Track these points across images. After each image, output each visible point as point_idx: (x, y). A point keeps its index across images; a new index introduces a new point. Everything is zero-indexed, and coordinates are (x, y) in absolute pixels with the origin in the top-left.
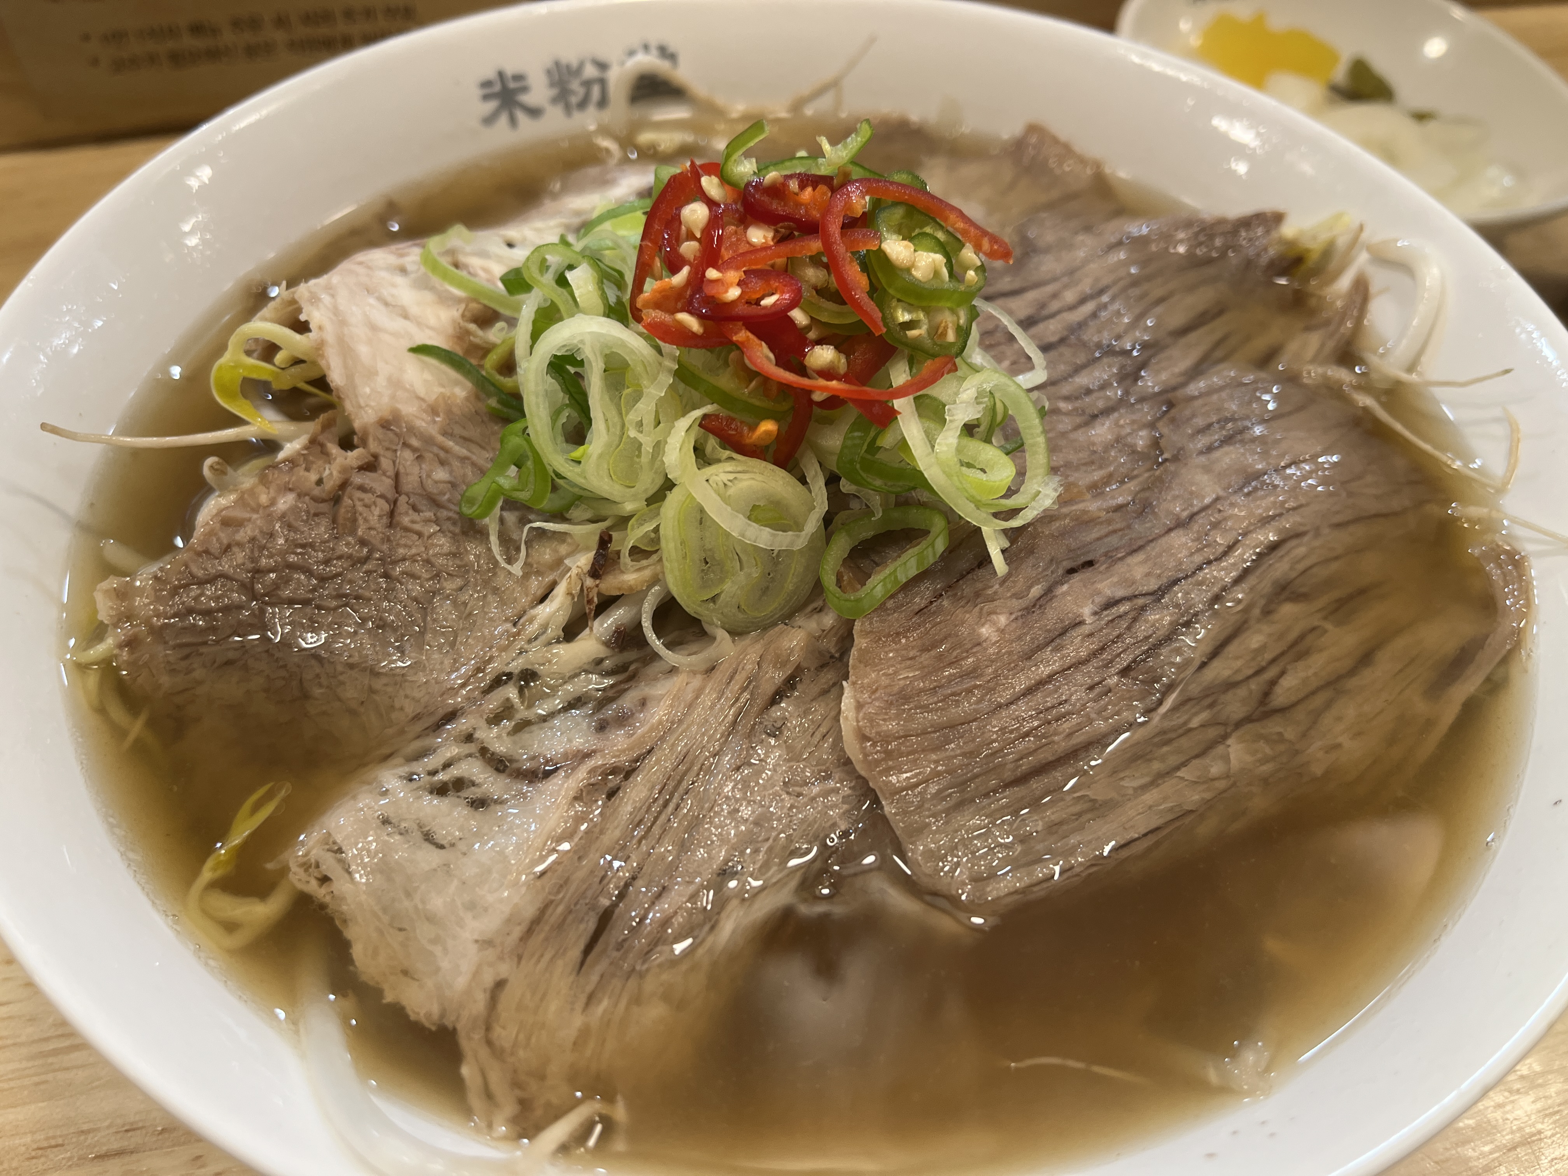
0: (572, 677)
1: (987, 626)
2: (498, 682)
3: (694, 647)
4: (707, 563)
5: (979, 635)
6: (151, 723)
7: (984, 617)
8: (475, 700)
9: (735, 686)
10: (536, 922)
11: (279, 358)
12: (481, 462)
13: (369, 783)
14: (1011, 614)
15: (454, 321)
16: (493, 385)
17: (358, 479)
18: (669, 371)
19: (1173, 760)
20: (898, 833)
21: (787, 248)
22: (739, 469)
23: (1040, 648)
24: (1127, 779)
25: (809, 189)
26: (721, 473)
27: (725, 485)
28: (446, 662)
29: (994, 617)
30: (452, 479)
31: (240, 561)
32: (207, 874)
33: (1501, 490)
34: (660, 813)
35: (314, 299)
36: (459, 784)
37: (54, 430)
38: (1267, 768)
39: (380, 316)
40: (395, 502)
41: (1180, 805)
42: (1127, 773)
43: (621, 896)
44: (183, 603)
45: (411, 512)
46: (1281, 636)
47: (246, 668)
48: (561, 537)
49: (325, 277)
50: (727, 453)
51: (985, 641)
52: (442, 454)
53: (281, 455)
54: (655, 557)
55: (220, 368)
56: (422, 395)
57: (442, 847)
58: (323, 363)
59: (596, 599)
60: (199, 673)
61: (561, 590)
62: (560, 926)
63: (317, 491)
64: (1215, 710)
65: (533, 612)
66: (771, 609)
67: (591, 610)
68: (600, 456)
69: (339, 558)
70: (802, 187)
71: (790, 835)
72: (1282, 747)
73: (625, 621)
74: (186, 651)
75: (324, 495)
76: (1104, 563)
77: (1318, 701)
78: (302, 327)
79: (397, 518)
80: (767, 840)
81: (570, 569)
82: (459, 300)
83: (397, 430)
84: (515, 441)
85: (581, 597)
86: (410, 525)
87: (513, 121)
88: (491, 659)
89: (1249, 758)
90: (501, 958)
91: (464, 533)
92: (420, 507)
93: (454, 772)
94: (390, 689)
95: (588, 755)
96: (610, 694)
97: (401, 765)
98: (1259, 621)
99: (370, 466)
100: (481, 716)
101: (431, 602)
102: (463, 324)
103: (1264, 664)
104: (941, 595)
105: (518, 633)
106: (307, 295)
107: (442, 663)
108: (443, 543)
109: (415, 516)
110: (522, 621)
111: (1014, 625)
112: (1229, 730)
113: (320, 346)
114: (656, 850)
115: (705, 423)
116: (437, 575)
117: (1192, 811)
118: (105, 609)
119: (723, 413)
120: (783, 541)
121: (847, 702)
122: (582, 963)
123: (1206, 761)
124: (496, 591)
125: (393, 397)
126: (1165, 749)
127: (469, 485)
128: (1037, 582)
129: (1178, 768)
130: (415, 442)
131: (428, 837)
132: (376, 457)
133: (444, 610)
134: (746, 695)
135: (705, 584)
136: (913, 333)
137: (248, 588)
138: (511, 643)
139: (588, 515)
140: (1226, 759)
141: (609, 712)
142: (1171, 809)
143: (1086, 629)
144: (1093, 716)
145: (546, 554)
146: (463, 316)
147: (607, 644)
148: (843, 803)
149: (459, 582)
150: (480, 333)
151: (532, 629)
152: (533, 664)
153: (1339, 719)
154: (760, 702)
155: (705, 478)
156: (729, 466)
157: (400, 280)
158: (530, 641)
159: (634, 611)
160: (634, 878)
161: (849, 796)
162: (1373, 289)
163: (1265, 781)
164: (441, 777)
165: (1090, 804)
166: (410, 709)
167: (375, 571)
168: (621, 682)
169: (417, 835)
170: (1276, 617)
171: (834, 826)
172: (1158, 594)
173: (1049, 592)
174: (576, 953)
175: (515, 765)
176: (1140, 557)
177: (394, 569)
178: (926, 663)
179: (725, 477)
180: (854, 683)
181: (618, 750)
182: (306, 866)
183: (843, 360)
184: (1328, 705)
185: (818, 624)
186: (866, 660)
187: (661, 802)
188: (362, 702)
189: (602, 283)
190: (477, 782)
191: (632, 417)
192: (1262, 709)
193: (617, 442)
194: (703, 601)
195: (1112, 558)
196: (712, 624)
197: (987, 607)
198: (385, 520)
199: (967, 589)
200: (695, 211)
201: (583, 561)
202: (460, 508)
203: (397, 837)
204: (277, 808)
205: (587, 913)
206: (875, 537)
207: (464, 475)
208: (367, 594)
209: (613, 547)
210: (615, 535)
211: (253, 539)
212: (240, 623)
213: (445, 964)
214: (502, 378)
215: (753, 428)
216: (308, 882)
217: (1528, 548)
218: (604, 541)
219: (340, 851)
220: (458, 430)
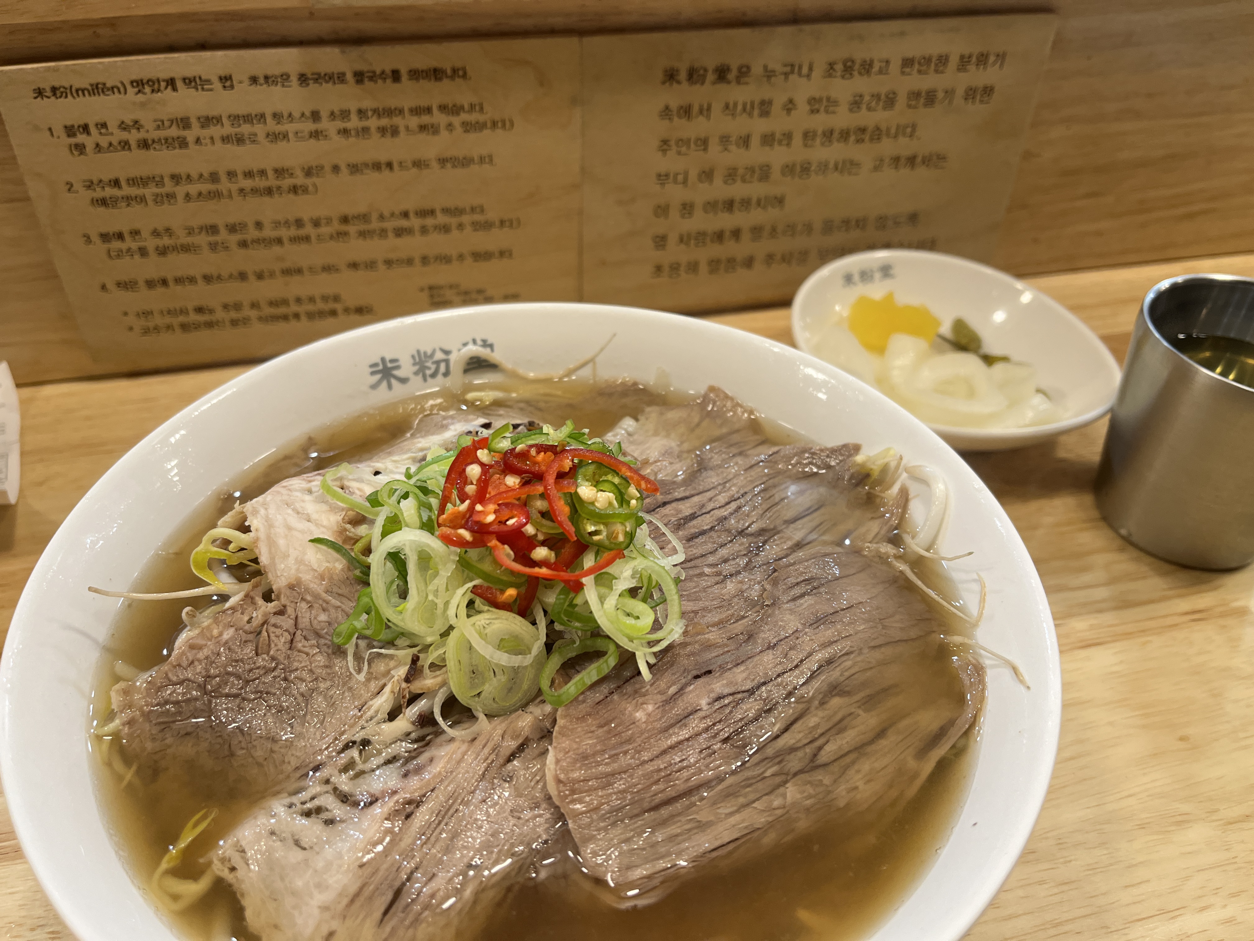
0: (391, 744)
1: (640, 712)
2: (346, 747)
3: (466, 725)
4: (474, 673)
5: (635, 718)
6: (138, 772)
7: (637, 707)
8: (333, 757)
9: (486, 751)
10: (357, 895)
11: (231, 547)
12: (347, 609)
13: (264, 809)
14: (656, 704)
15: (338, 522)
16: (358, 562)
17: (273, 620)
18: (453, 561)
19: (752, 797)
20: (576, 840)
21: (527, 489)
22: (493, 617)
23: (672, 726)
24: (722, 809)
25: (543, 453)
26: (481, 620)
27: (484, 627)
28: (317, 733)
29: (645, 706)
30: (330, 620)
31: (198, 671)
32: (165, 865)
33: (975, 625)
34: (435, 829)
35: (255, 512)
36: (319, 810)
37: (96, 591)
38: (809, 802)
39: (293, 521)
40: (294, 634)
41: (752, 825)
42: (722, 804)
43: (408, 879)
44: (163, 697)
45: (303, 640)
46: (830, 718)
47: (198, 737)
48: (391, 657)
49: (263, 496)
50: (486, 608)
51: (638, 721)
52: (324, 605)
53: (228, 605)
54: (444, 669)
55: (197, 553)
56: (315, 568)
57: (305, 849)
58: (257, 551)
59: (407, 696)
60: (169, 741)
61: (387, 689)
62: (370, 898)
63: (247, 627)
64: (782, 765)
65: (371, 703)
66: (514, 700)
67: (404, 702)
68: (414, 610)
69: (258, 668)
70: (538, 453)
71: (512, 843)
72: (821, 789)
73: (425, 709)
74: (163, 726)
75: (252, 630)
76: (719, 671)
77: (848, 759)
78: (245, 529)
79: (294, 644)
80: (498, 845)
81: (394, 676)
82: (343, 509)
83: (299, 591)
84: (365, 600)
85: (400, 694)
86: (302, 648)
87: (390, 387)
88: (343, 733)
89: (799, 796)
90: (333, 918)
91: (334, 653)
92: (309, 637)
93: (317, 802)
94: (283, 750)
95: (395, 792)
96: (413, 754)
97: (286, 798)
98: (817, 708)
99: (281, 612)
100: (336, 768)
101: (311, 696)
102: (342, 524)
103: (816, 736)
104: (613, 692)
105: (361, 716)
106: (251, 509)
107: (315, 734)
108: (321, 659)
109: (306, 643)
110: (364, 708)
111: (657, 711)
112: (789, 778)
113: (256, 540)
114: (432, 851)
115: (475, 590)
116: (316, 679)
117: (759, 829)
118: (116, 700)
119: (486, 584)
120: (517, 661)
121: (551, 758)
122: (382, 921)
123: (772, 797)
124: (350, 689)
125: (298, 570)
126: (748, 789)
127: (339, 624)
128: (674, 684)
129: (754, 802)
130: (309, 598)
131: (297, 843)
132: (285, 606)
133: (319, 702)
134: (493, 756)
135: (473, 686)
136: (596, 538)
137: (202, 687)
138: (355, 723)
139: (408, 643)
140: (784, 796)
141: (411, 766)
142: (746, 827)
143: (700, 714)
144: (703, 768)
145: (380, 666)
146: (343, 519)
147: (413, 723)
148: (546, 823)
149: (328, 683)
150: (353, 530)
151: (369, 714)
152: (368, 735)
153: (858, 771)
154: (501, 760)
155: (472, 623)
156: (486, 616)
157: (307, 498)
158: (367, 722)
159: (431, 702)
160: (417, 868)
161: (550, 818)
162: (912, 494)
163: (808, 810)
164: (309, 805)
165: (697, 824)
166: (294, 763)
167: (279, 677)
168: (421, 747)
169: (291, 842)
170: (826, 706)
171: (539, 837)
172: (751, 692)
173: (681, 691)
174: (378, 914)
175: (353, 799)
176: (742, 668)
177: (291, 675)
178: (600, 735)
179: (483, 622)
180: (555, 748)
181: (414, 789)
182: (223, 860)
183: (553, 554)
184: (853, 762)
185: (542, 711)
186: (561, 733)
187: (437, 822)
188: (266, 759)
189: (420, 509)
190: (329, 808)
191: (431, 587)
192: (811, 765)
193: (423, 601)
194: (472, 697)
195: (723, 669)
196: (477, 710)
197: (641, 700)
198: (288, 646)
199: (629, 688)
200: (473, 469)
201: (402, 671)
202: (332, 638)
203: (279, 843)
204: (209, 825)
205: (387, 890)
206: (577, 656)
207: (337, 617)
208: (273, 691)
209: (419, 663)
210: (421, 656)
211: (207, 658)
212: (196, 709)
213: (299, 921)
214: (364, 557)
215: (503, 592)
216: (223, 870)
217: (987, 662)
218: (415, 660)
219: (243, 851)
220: (335, 590)
